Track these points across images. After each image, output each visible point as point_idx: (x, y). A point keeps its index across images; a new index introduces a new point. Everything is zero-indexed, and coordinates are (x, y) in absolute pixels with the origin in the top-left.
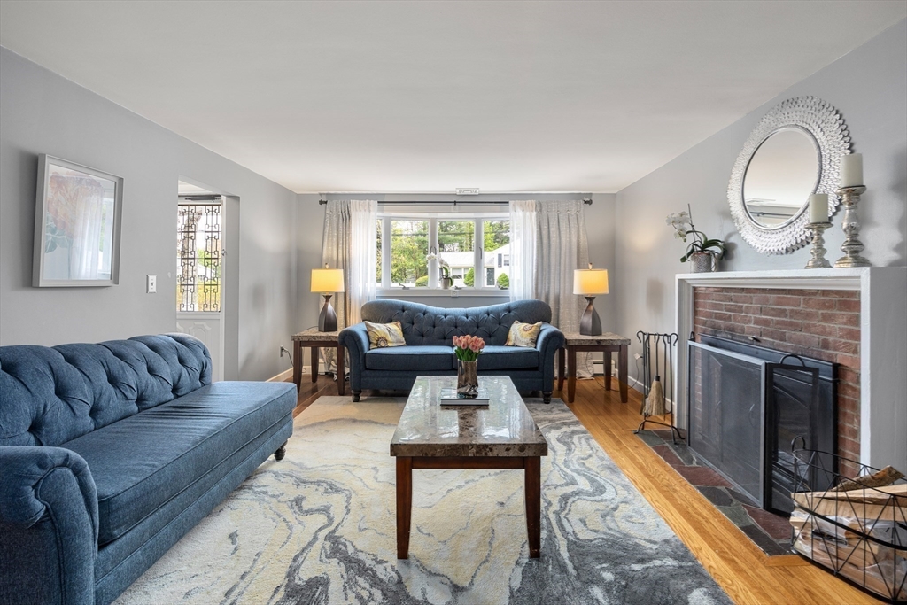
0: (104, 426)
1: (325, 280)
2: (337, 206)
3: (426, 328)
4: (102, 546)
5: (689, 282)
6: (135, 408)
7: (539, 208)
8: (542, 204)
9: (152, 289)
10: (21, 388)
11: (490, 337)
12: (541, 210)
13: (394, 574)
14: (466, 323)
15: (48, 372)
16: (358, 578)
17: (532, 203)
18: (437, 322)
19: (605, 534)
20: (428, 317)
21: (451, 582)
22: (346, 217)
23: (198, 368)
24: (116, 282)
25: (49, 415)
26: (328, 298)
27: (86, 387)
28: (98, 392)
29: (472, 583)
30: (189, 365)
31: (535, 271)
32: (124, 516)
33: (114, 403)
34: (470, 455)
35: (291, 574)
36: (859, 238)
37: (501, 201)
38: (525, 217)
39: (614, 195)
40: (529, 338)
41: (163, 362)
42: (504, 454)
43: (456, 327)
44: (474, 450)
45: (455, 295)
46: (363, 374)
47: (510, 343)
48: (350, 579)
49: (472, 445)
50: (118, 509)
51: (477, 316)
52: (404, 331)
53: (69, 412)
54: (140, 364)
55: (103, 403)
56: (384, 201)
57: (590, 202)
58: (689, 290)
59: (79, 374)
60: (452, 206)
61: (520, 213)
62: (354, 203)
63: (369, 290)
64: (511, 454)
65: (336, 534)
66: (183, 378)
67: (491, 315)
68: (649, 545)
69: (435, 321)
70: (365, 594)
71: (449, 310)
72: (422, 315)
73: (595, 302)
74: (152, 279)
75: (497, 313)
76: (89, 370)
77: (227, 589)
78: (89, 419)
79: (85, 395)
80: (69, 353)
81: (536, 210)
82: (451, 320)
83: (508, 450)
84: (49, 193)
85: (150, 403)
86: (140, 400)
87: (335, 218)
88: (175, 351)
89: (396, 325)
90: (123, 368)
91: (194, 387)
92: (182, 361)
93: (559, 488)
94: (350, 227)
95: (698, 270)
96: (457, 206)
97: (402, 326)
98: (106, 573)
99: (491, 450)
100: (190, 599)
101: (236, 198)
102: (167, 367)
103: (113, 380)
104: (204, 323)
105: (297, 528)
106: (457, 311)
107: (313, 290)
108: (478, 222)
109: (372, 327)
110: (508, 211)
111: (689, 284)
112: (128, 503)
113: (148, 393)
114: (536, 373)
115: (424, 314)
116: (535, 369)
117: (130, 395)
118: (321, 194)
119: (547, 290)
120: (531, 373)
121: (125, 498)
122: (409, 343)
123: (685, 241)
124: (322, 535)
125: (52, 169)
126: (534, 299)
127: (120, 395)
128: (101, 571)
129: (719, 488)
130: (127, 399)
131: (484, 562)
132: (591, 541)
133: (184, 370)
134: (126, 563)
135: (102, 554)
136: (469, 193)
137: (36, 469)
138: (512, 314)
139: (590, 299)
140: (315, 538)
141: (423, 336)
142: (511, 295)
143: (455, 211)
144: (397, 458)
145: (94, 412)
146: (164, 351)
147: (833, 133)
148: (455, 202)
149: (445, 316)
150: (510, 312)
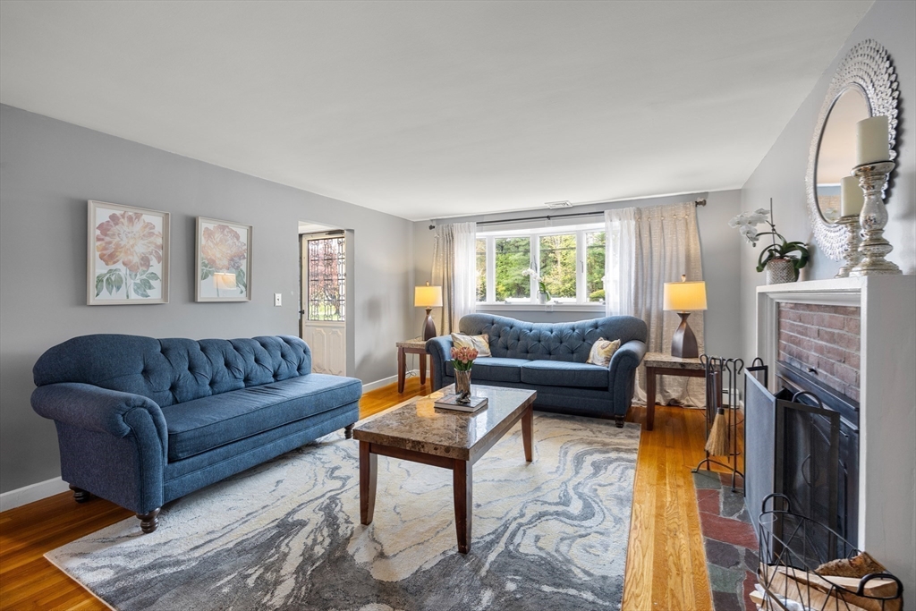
0: (219, 393)
1: (428, 296)
2: (443, 230)
3: (510, 342)
4: (171, 461)
5: (771, 296)
6: (243, 385)
7: (639, 214)
8: (643, 211)
9: (278, 303)
10: (168, 363)
11: (573, 353)
12: (640, 218)
13: (349, 533)
14: (550, 337)
15: (186, 355)
16: (325, 528)
17: (632, 209)
18: (521, 336)
19: (548, 553)
20: (514, 331)
21: (382, 550)
22: (450, 239)
23: (296, 362)
24: (250, 299)
25: (181, 382)
26: (428, 311)
27: (207, 367)
28: (215, 371)
29: (395, 556)
30: (289, 359)
31: (633, 285)
32: (186, 446)
33: (226, 378)
34: (408, 448)
35: (289, 514)
36: (884, 236)
37: (596, 212)
38: (622, 226)
39: (739, 191)
40: (604, 356)
41: (267, 354)
42: (433, 452)
43: (539, 341)
44: (410, 445)
45: (549, 310)
46: (444, 379)
47: (590, 361)
48: (320, 527)
49: (409, 440)
50: (181, 441)
51: (561, 331)
52: (491, 344)
53: (194, 381)
54: (249, 355)
55: (218, 378)
56: (484, 222)
57: (704, 203)
58: (772, 306)
59: (205, 358)
60: (547, 221)
61: (616, 223)
62: (456, 225)
63: (469, 305)
64: (439, 453)
65: (338, 497)
66: (282, 368)
67: (577, 331)
68: (581, 575)
69: (519, 335)
70: (320, 539)
71: (536, 325)
72: (508, 328)
73: (689, 319)
74: (278, 296)
75: (583, 329)
76: (212, 356)
77: (251, 511)
78: (208, 387)
79: (206, 372)
80: (204, 345)
81: (635, 218)
82: (535, 335)
83: (436, 449)
84: (202, 241)
85: (254, 383)
86: (247, 380)
87: (441, 241)
88: (279, 348)
89: (483, 337)
90: (235, 357)
91: (292, 375)
92: (283, 356)
93: (547, 505)
94: (453, 249)
95: (775, 281)
96: (551, 221)
97: (489, 339)
98: (173, 478)
99: (423, 447)
100: (230, 512)
101: (352, 231)
102: (270, 359)
103: (227, 364)
104: (322, 330)
105: (319, 486)
106: (543, 326)
107: (416, 305)
108: (579, 234)
109: (457, 339)
110: (604, 221)
111: (772, 299)
112: (189, 439)
113: (253, 375)
114: (606, 393)
115: (511, 328)
116: (605, 389)
117: (238, 376)
118: (432, 220)
119: (648, 305)
120: (600, 393)
121: (187, 435)
122: (495, 355)
123: (754, 245)
124: (329, 494)
125: (203, 225)
126: (632, 315)
127: (231, 374)
128: (168, 476)
129: (736, 547)
130: (236, 378)
131: (419, 544)
132: (527, 555)
133: (284, 363)
134: (188, 476)
135: (171, 465)
136: (561, 206)
137: (124, 406)
138: (598, 330)
139: (684, 316)
140: (323, 495)
141: (507, 348)
142: (606, 311)
143: (549, 225)
144: (360, 442)
145: (212, 384)
146: (270, 348)
147: (882, 89)
148: (548, 217)
149: (531, 331)
150: (597, 328)
